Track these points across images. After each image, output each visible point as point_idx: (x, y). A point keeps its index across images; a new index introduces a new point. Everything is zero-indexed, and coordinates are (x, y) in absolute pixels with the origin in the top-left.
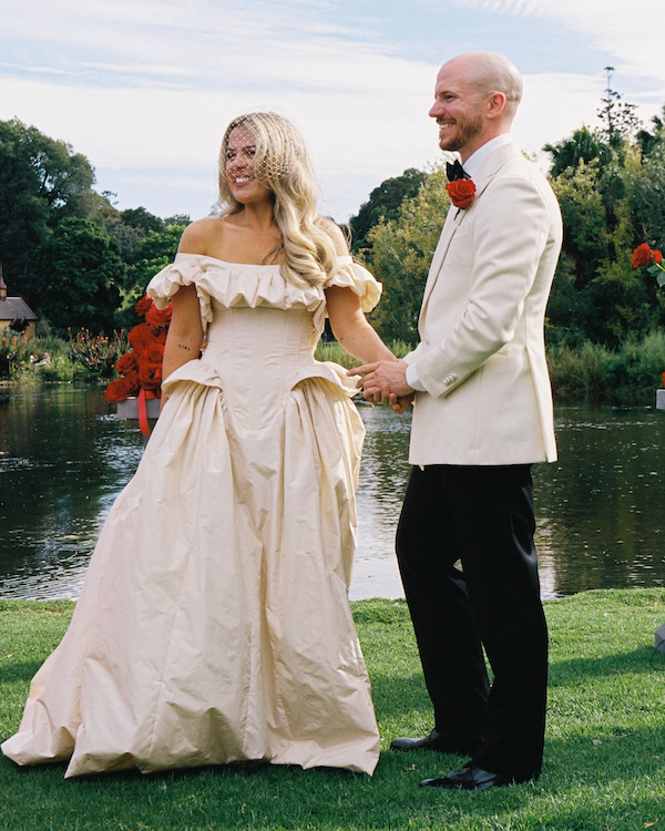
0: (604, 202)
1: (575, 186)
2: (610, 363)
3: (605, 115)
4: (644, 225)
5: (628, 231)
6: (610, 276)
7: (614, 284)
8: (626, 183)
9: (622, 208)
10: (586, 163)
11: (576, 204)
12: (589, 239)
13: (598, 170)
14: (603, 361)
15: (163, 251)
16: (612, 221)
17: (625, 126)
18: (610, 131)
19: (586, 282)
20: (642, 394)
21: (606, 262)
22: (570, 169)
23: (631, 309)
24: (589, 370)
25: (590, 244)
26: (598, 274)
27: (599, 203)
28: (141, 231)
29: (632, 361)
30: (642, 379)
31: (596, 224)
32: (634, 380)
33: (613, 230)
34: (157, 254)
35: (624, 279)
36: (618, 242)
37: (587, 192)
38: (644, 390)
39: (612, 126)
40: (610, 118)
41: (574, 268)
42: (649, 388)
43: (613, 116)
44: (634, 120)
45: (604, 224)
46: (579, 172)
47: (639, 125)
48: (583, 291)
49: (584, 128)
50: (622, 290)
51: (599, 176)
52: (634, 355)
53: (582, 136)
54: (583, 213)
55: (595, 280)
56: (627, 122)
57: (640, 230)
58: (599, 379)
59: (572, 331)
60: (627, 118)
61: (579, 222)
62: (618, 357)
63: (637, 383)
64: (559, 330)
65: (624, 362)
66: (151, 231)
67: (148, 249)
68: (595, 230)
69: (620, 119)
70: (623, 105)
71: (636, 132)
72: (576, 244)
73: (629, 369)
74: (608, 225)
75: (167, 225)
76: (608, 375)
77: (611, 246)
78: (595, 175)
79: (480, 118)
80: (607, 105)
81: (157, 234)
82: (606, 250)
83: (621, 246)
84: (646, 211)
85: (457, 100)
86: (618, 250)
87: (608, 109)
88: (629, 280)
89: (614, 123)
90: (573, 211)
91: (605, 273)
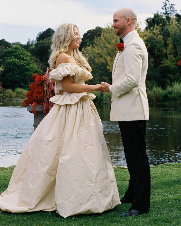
0: (164, 39)
1: (154, 33)
2: (162, 93)
3: (164, 8)
4: (177, 47)
5: (172, 49)
6: (166, 64)
7: (167, 67)
8: (171, 33)
9: (169, 41)
10: (157, 25)
11: (154, 40)
12: (159, 51)
13: (161, 28)
14: (160, 93)
15: (12, 54)
16: (166, 45)
17: (171, 12)
18: (166, 13)
19: (158, 66)
20: (173, 104)
21: (164, 59)
22: (152, 28)
23: (173, 75)
24: (155, 96)
25: (159, 53)
26: (162, 63)
27: (162, 39)
28: (4, 47)
29: (170, 93)
30: (173, 99)
31: (161, 46)
32: (171, 99)
33: (167, 48)
34: (10, 56)
35: (171, 65)
36: (169, 52)
37: (158, 35)
38: (174, 103)
39: (166, 12)
40: (166, 9)
41: (154, 61)
42: (176, 102)
43: (167, 8)
44: (174, 10)
45: (164, 46)
46: (155, 28)
47: (176, 11)
48: (157, 69)
49: (157, 13)
50: (170, 68)
51: (162, 30)
52: (170, 91)
53: (156, 16)
54: (156, 43)
55: (161, 65)
56: (171, 10)
57: (176, 48)
58: (159, 99)
59: (153, 83)
60: (172, 9)
61: (155, 46)
62: (165, 92)
63: (172, 100)
64: (149, 82)
65: (167, 93)
66: (7, 48)
67: (6, 54)
68: (161, 48)
69: (169, 9)
70: (170, 4)
71: (175, 14)
72: (154, 53)
73: (169, 95)
74: (165, 46)
75: (12, 45)
76: (162, 98)
77: (166, 54)
78: (160, 29)
79: (125, 25)
80: (165, 4)
81: (10, 49)
82: (164, 55)
83: (169, 54)
84: (178, 42)
85: (118, 22)
86: (168, 55)
87: (165, 6)
88: (172, 65)
89: (167, 11)
90: (153, 42)
91: (164, 63)
